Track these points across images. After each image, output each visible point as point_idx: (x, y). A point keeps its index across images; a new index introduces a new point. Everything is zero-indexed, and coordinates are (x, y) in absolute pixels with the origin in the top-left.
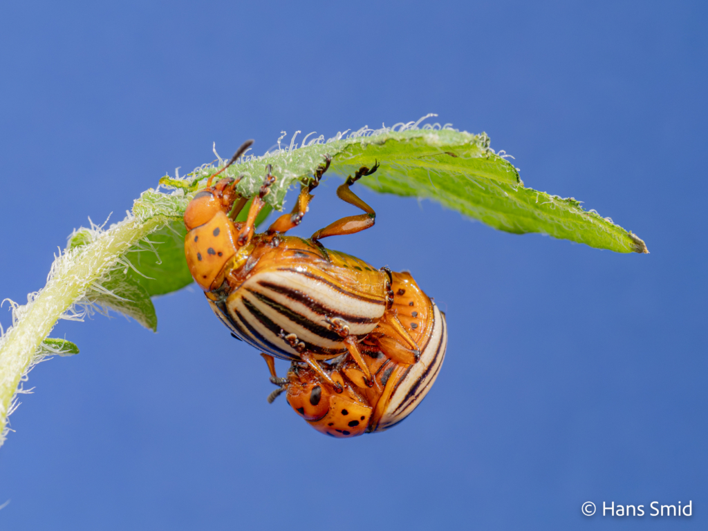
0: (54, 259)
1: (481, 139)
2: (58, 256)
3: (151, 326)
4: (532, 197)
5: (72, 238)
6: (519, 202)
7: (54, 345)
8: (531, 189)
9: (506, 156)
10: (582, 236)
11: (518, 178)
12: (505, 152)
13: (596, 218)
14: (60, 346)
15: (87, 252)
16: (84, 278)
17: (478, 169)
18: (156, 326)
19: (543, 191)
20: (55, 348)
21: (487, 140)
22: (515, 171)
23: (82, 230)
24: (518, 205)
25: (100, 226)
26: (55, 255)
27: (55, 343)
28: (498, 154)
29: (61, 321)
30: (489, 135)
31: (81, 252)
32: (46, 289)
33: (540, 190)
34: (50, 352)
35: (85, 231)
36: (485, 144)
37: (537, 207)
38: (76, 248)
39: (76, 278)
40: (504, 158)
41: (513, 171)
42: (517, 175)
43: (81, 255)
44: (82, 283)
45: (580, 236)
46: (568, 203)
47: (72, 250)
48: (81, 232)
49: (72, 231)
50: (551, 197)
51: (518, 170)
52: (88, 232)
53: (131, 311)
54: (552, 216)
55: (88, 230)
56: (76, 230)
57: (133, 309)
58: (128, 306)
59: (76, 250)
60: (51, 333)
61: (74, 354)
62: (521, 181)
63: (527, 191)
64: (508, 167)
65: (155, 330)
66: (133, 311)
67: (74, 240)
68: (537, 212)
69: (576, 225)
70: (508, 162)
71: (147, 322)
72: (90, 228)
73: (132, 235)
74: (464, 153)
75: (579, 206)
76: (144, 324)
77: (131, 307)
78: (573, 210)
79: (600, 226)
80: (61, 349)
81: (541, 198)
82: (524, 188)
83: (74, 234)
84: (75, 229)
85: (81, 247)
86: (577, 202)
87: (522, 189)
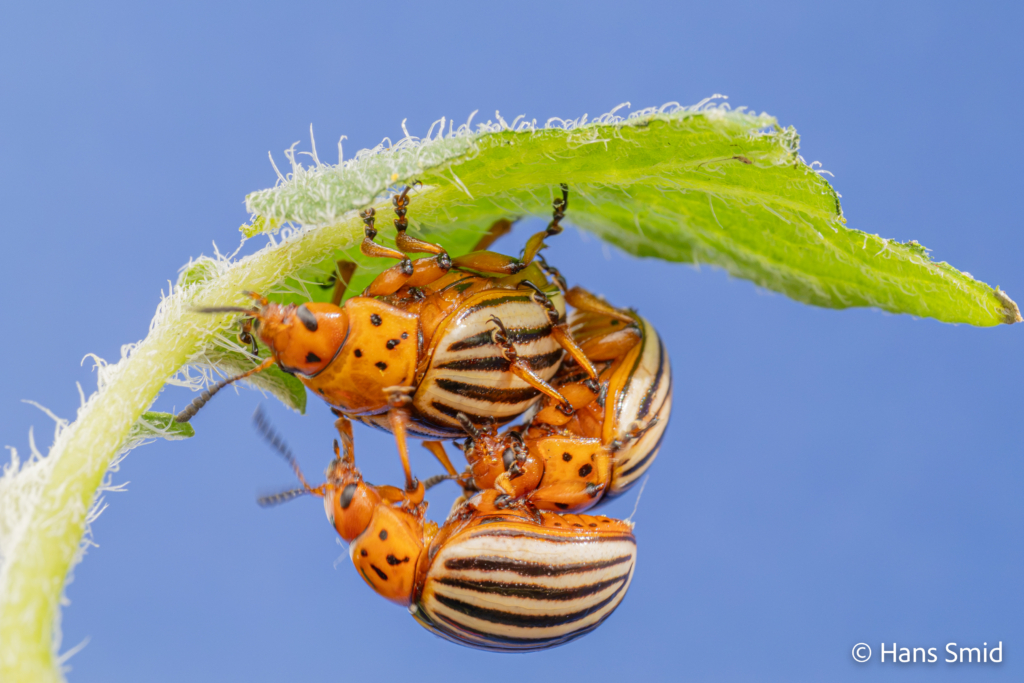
0: (160, 301)
1: (786, 135)
2: (167, 294)
3: (297, 405)
4: (857, 243)
5: (187, 271)
6: (839, 252)
7: (157, 422)
8: (857, 230)
9: (823, 171)
10: (929, 306)
11: (837, 207)
12: (821, 165)
13: (948, 270)
14: (167, 424)
15: (209, 291)
16: (205, 327)
17: (782, 194)
18: (305, 406)
19: (874, 233)
20: (157, 427)
21: (796, 138)
22: (835, 195)
23: (202, 260)
24: (837, 256)
25: (228, 257)
26: (162, 292)
27: (159, 419)
28: (811, 166)
29: (169, 388)
30: (798, 132)
31: (200, 290)
32: (148, 340)
33: (869, 232)
34: (153, 433)
35: (207, 262)
36: (792, 144)
37: (864, 260)
38: (194, 284)
39: (194, 326)
40: (821, 174)
41: (831, 194)
42: (837, 202)
43: (202, 293)
44: (201, 333)
45: (925, 305)
46: (908, 249)
47: (188, 287)
48: (201, 263)
49: (187, 261)
50: (885, 241)
51: (838, 195)
52: (211, 263)
53: (269, 381)
54: (885, 274)
55: (211, 259)
56: (194, 260)
57: (272, 380)
58: (265, 374)
59: (194, 287)
60: (154, 405)
61: (186, 438)
62: (842, 212)
63: (850, 234)
64: (823, 186)
65: (304, 411)
66: (273, 382)
67: (190, 274)
68: (864, 268)
69: (919, 286)
70: (825, 180)
71: (292, 399)
72: (215, 257)
73: (277, 269)
74: (762, 158)
75: (924, 253)
76: (286, 403)
77: (269, 377)
78: (917, 260)
79: (954, 282)
80: (167, 428)
81: (871, 243)
82: (846, 228)
83: (191, 265)
84: (191, 258)
85: (201, 283)
86: (921, 247)
87: (844, 230)
